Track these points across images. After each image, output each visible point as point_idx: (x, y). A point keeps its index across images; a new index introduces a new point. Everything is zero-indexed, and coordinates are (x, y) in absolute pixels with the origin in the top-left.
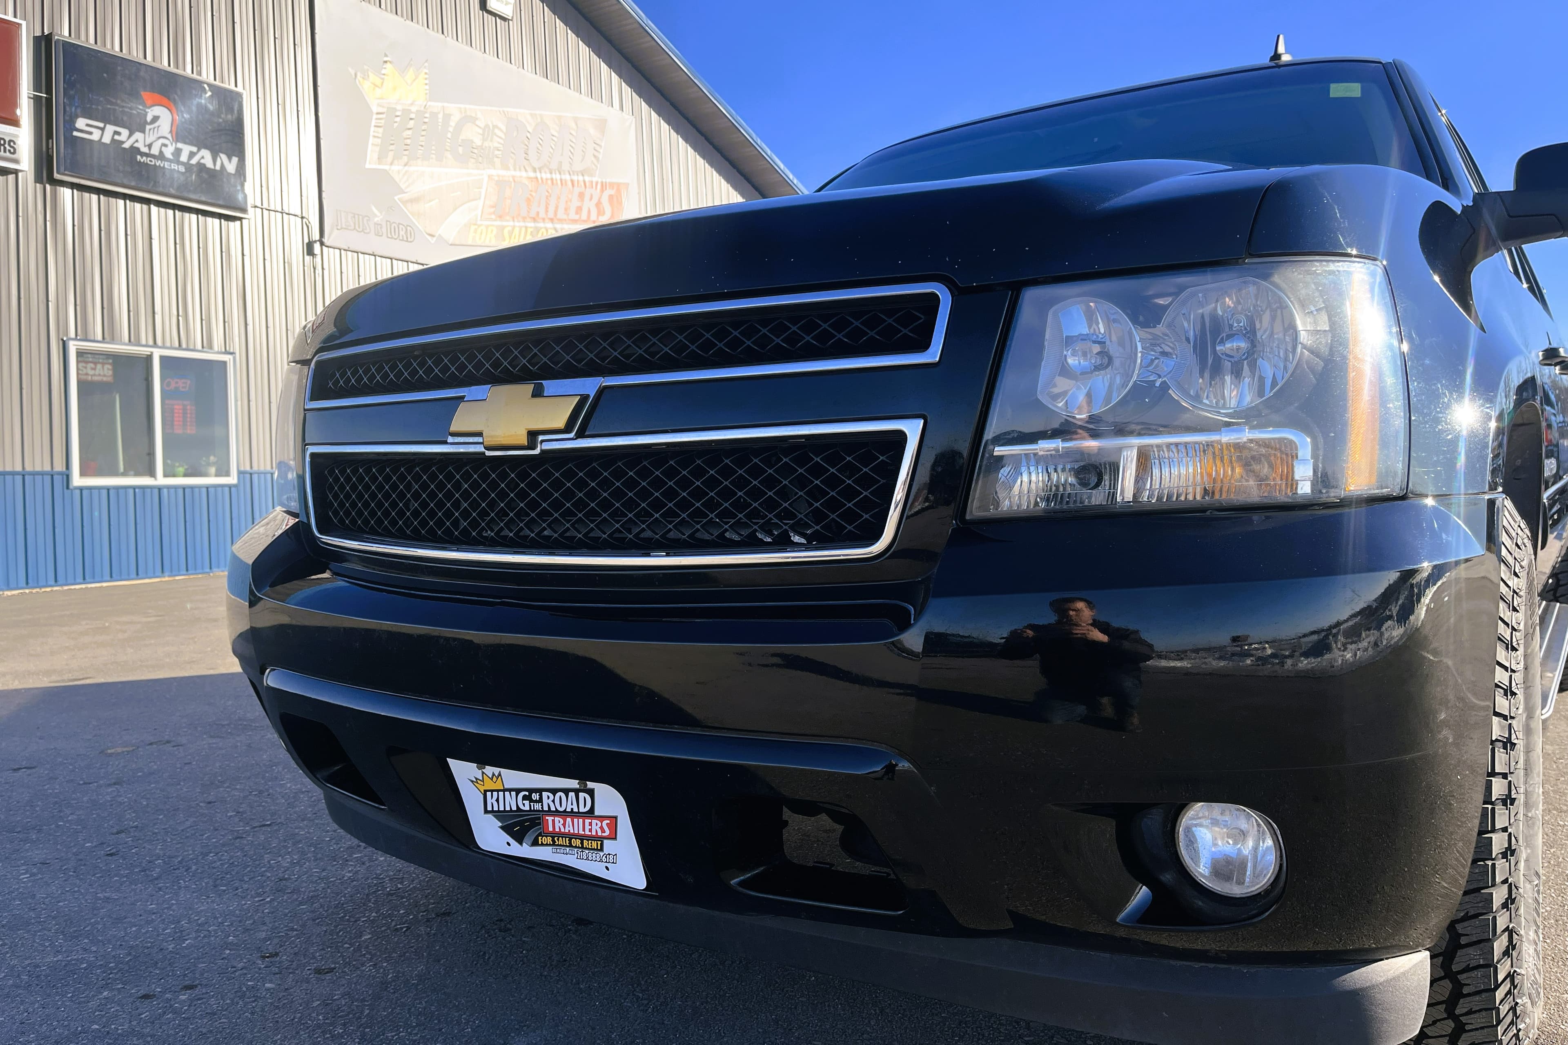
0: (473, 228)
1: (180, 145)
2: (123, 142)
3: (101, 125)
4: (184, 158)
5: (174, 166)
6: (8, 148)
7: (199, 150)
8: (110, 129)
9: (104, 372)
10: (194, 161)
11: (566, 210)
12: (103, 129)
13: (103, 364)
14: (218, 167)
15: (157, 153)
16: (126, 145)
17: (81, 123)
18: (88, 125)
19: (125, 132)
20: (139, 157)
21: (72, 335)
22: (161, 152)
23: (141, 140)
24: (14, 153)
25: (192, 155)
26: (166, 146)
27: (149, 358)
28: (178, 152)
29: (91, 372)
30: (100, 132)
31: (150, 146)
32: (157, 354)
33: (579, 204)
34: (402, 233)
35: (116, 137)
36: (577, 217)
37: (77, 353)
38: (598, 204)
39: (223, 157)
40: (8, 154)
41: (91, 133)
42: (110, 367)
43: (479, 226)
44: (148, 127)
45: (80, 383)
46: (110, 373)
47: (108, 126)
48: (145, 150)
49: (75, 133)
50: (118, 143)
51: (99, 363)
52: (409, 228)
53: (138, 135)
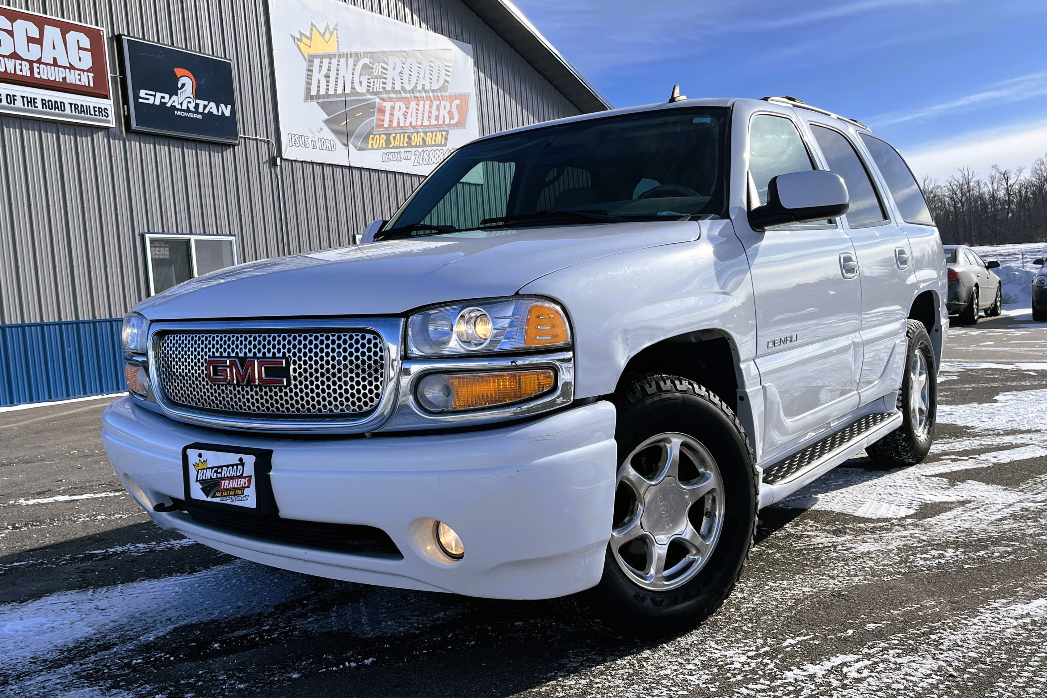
0: (371, 137)
1: (198, 101)
2: (167, 103)
3: (153, 93)
4: (201, 110)
5: (195, 116)
6: (104, 113)
7: (209, 103)
8: (159, 95)
9: (165, 253)
10: (206, 111)
11: (430, 117)
12: (154, 96)
13: (164, 247)
14: (220, 114)
15: (186, 108)
16: (168, 105)
17: (142, 93)
18: (146, 94)
19: (167, 96)
20: (176, 112)
21: (146, 231)
22: (188, 107)
23: (176, 101)
24: (107, 117)
25: (205, 106)
26: (189, 102)
27: (188, 242)
28: (197, 106)
29: (158, 253)
30: (153, 98)
31: (181, 104)
32: (193, 238)
33: (437, 113)
34: (328, 145)
35: (163, 100)
36: (436, 123)
37: (150, 241)
38: (450, 112)
39: (222, 105)
40: (104, 117)
41: (148, 99)
42: (168, 249)
43: (375, 135)
44: (179, 91)
45: (153, 260)
46: (168, 253)
47: (157, 93)
48: (179, 107)
49: (140, 100)
50: (163, 104)
51: (162, 247)
52: (332, 142)
53: (174, 97)
